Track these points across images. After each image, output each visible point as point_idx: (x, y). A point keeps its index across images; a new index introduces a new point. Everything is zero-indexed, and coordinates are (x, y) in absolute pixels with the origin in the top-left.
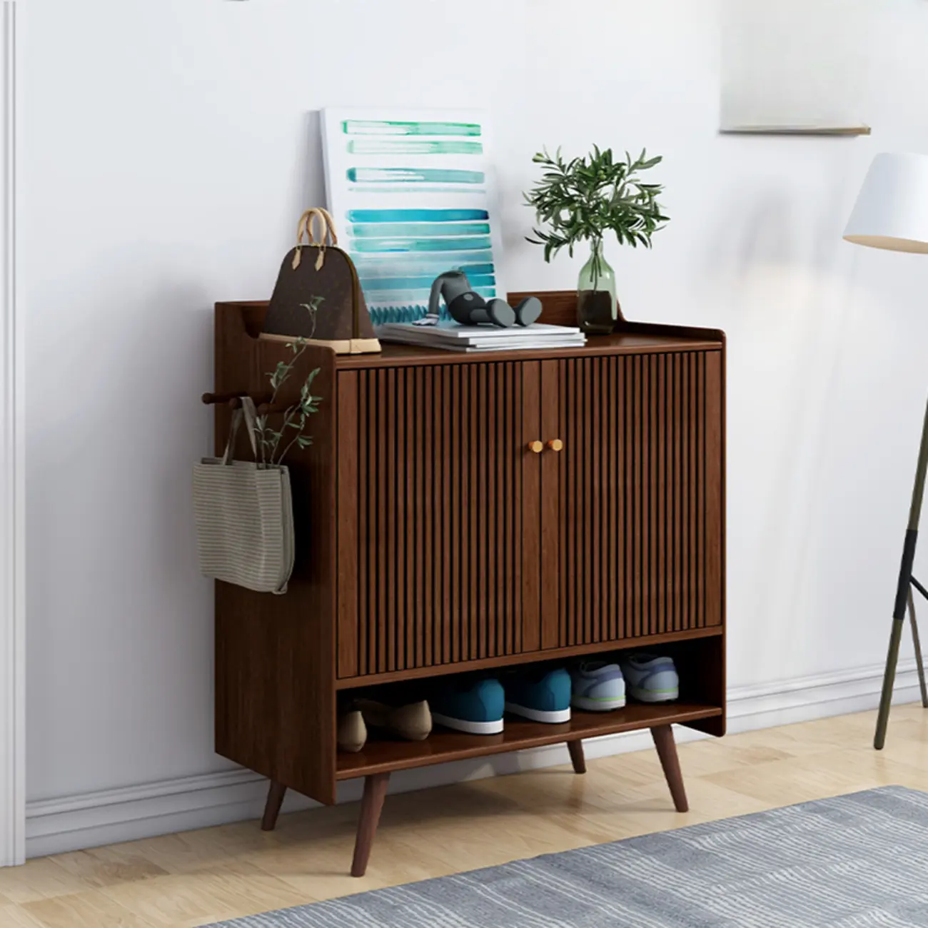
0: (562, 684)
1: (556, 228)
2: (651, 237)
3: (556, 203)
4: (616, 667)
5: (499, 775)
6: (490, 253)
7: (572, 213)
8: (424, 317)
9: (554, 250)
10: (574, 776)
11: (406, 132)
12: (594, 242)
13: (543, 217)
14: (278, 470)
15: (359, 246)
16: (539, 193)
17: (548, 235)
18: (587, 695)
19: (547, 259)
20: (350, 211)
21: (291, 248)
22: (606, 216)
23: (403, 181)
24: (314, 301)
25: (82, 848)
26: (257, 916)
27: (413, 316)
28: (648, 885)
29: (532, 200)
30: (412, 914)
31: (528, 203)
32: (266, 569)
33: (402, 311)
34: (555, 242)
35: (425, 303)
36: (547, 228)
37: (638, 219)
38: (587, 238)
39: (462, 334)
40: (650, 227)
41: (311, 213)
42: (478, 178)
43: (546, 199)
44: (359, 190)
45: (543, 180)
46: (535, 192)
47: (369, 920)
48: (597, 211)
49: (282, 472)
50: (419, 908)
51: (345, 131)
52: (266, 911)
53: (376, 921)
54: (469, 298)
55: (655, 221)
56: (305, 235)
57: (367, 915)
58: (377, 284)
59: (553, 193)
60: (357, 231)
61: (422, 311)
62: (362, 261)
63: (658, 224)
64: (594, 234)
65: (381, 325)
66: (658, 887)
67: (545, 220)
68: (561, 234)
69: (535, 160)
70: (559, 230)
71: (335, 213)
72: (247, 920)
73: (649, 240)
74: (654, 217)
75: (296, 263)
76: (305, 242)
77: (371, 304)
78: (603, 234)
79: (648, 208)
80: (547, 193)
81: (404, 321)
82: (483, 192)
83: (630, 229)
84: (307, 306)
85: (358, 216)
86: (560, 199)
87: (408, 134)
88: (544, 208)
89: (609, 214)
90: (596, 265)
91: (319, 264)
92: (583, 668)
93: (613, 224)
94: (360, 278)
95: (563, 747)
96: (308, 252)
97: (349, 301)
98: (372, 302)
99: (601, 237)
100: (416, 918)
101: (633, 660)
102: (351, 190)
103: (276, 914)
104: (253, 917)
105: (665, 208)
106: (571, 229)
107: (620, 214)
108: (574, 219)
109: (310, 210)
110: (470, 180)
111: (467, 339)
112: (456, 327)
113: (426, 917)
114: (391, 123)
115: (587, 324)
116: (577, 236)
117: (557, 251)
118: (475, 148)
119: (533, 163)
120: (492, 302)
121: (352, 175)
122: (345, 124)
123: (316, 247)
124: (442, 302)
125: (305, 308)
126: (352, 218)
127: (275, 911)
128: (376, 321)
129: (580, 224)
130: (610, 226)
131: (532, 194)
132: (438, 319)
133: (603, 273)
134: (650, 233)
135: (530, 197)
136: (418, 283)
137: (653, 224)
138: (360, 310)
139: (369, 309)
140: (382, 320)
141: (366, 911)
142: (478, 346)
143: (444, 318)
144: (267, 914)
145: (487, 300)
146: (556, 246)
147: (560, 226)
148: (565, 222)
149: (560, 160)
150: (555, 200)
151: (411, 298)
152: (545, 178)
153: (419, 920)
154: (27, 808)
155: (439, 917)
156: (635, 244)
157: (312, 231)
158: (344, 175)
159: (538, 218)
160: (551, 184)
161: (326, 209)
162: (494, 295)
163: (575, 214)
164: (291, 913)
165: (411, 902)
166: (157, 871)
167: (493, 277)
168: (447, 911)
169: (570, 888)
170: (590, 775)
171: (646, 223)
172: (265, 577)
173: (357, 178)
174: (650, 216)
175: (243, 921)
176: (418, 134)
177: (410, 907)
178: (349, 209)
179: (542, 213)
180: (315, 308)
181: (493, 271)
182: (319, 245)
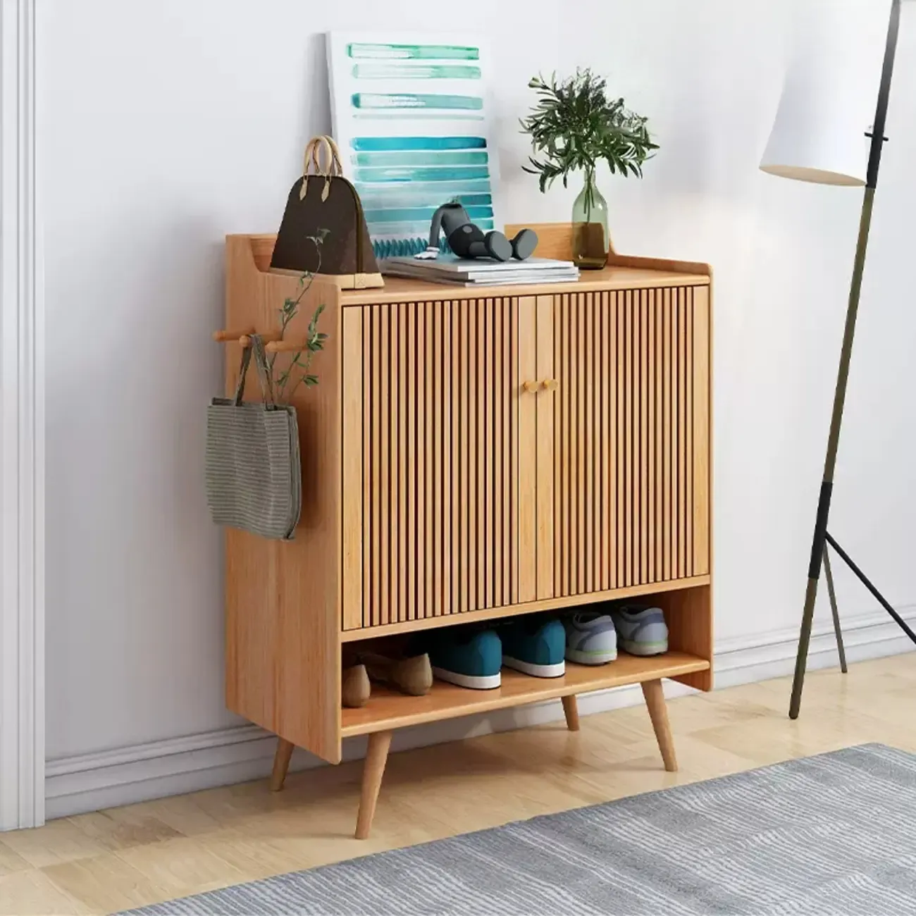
0: (556, 636)
1: (551, 157)
2: (641, 167)
3: (551, 130)
4: (607, 619)
5: (497, 732)
6: (489, 182)
7: (566, 141)
8: (425, 250)
9: (549, 179)
10: (567, 733)
11: (408, 56)
12: (588, 170)
13: (538, 144)
14: (286, 412)
15: (363, 175)
16: (536, 120)
17: (543, 164)
18: (580, 648)
19: (542, 189)
20: (354, 139)
21: (297, 179)
22: (598, 144)
23: (405, 107)
24: (320, 234)
25: (98, 809)
26: (266, 880)
27: (415, 250)
28: (639, 847)
29: (528, 127)
30: (414, 879)
31: (524, 130)
32: (274, 515)
33: (404, 244)
34: (550, 172)
35: (426, 236)
36: (542, 156)
37: (630, 147)
38: (581, 167)
39: (461, 268)
40: (640, 155)
41: (317, 141)
42: (476, 103)
43: (542, 127)
44: (364, 117)
45: (539, 107)
46: (532, 119)
47: (373, 885)
48: (590, 139)
49: (290, 414)
50: (420, 872)
51: (350, 55)
52: (273, 875)
53: (379, 885)
54: (468, 230)
55: (645, 149)
56: (312, 164)
57: (371, 879)
58: (381, 216)
59: (548, 120)
60: (361, 160)
61: (423, 243)
62: (367, 191)
63: (649, 152)
64: (587, 163)
65: (384, 259)
66: (648, 849)
67: (541, 148)
68: (555, 163)
69: (531, 86)
70: (554, 159)
71: (339, 142)
72: (256, 884)
73: (640, 170)
74: (644, 145)
75: (303, 194)
76: (312, 172)
77: (374, 237)
78: (595, 163)
79: (639, 136)
80: (543, 119)
81: (406, 255)
82: (482, 119)
83: (622, 158)
84: (313, 238)
85: (364, 144)
86: (554, 126)
87: (410, 58)
88: (539, 136)
89: (602, 142)
90: (589, 195)
91: (325, 195)
92: (577, 619)
93: (605, 152)
94: (364, 209)
95: (558, 702)
96: (314, 182)
97: (353, 234)
98: (376, 234)
99: (594, 166)
100: (417, 883)
101: (624, 610)
102: (355, 116)
103: (284, 879)
104: (262, 881)
105: (654, 135)
106: (565, 158)
107: (612, 142)
108: (568, 147)
109: (318, 137)
110: (471, 107)
111: (466, 273)
112: (456, 261)
113: (426, 882)
114: (393, 46)
115: (581, 257)
116: (571, 166)
117: (552, 180)
118: (473, 72)
119: (528, 87)
120: (490, 234)
121: (356, 101)
122: (350, 48)
123: (321, 177)
124: (442, 234)
125: (311, 240)
126: (357, 147)
127: (282, 876)
128: (379, 255)
129: (575, 153)
130: (603, 155)
131: (527, 121)
132: (439, 252)
133: (596, 204)
134: (641, 163)
135: (526, 124)
136: (418, 214)
137: (644, 152)
138: (364, 244)
139: (373, 243)
140: (385, 254)
141: (370, 875)
142: (477, 281)
143: (444, 251)
144: (275, 878)
145: (485, 232)
146: (551, 176)
147: (554, 154)
148: (559, 150)
149: (555, 85)
150: (551, 127)
151: (412, 231)
152: (540, 104)
153: (420, 884)
154: (46, 767)
155: (439, 881)
156: (626, 174)
157: (318, 161)
158: (350, 101)
159: (535, 146)
160: (546, 111)
161: (331, 136)
162: (492, 227)
163: (569, 142)
164: (299, 877)
165: (412, 866)
166: (170, 833)
167: (491, 209)
168: (448, 875)
169: (565, 851)
170: (584, 733)
171: (637, 151)
172: (273, 524)
173: (362, 104)
174: (641, 144)
175: (253, 885)
176: (418, 58)
177: (411, 871)
178: (354, 137)
179: (538, 141)
180: (322, 241)
181: (490, 203)
182: (325, 176)
